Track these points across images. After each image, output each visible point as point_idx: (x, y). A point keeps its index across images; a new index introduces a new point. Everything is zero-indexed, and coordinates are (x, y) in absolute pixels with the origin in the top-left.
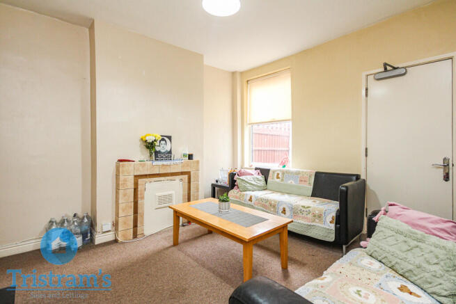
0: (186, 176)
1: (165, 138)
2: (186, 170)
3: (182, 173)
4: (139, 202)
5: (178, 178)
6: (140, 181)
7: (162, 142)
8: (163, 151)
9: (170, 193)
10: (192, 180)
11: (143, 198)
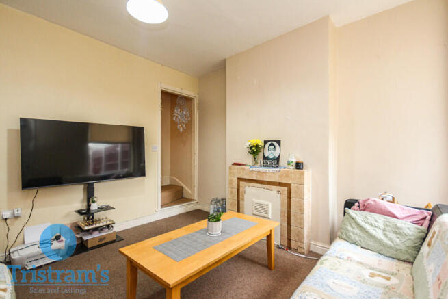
0: (286, 189)
1: (275, 143)
2: (284, 181)
3: (280, 184)
4: (241, 202)
5: (275, 188)
6: (242, 183)
7: (271, 147)
8: (271, 157)
9: (266, 203)
10: (293, 195)
11: (243, 200)
